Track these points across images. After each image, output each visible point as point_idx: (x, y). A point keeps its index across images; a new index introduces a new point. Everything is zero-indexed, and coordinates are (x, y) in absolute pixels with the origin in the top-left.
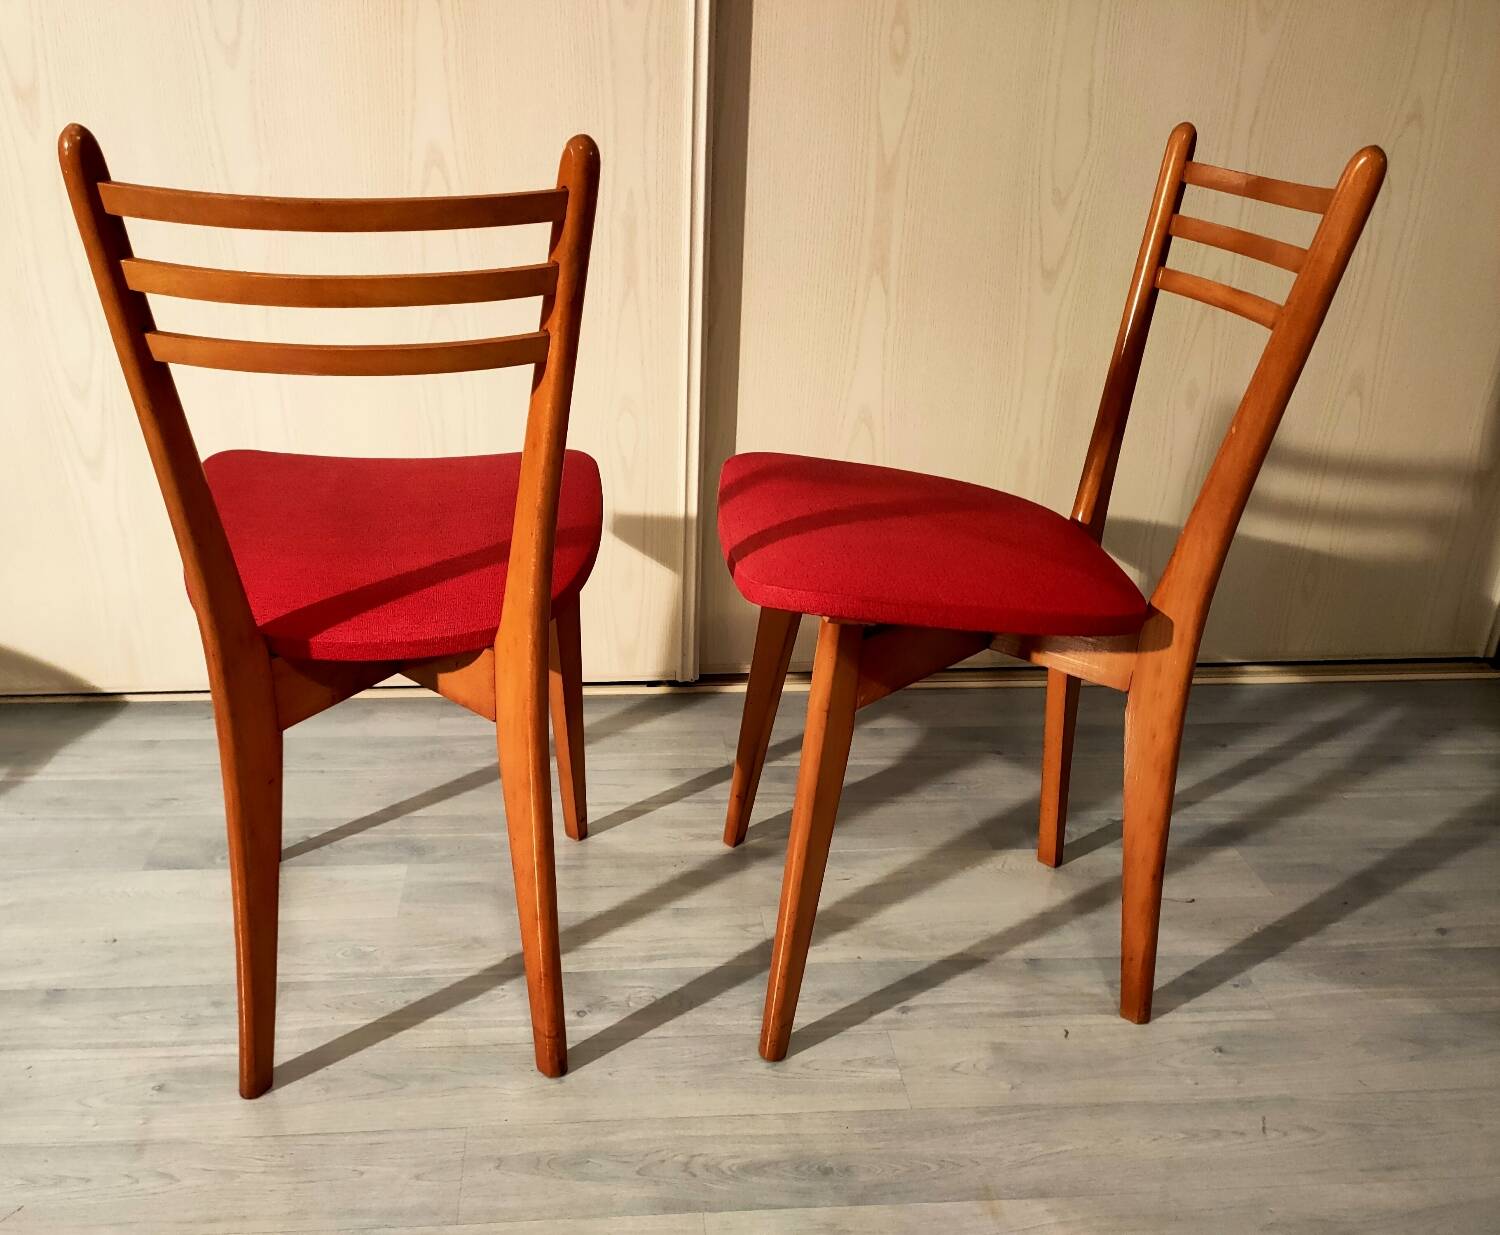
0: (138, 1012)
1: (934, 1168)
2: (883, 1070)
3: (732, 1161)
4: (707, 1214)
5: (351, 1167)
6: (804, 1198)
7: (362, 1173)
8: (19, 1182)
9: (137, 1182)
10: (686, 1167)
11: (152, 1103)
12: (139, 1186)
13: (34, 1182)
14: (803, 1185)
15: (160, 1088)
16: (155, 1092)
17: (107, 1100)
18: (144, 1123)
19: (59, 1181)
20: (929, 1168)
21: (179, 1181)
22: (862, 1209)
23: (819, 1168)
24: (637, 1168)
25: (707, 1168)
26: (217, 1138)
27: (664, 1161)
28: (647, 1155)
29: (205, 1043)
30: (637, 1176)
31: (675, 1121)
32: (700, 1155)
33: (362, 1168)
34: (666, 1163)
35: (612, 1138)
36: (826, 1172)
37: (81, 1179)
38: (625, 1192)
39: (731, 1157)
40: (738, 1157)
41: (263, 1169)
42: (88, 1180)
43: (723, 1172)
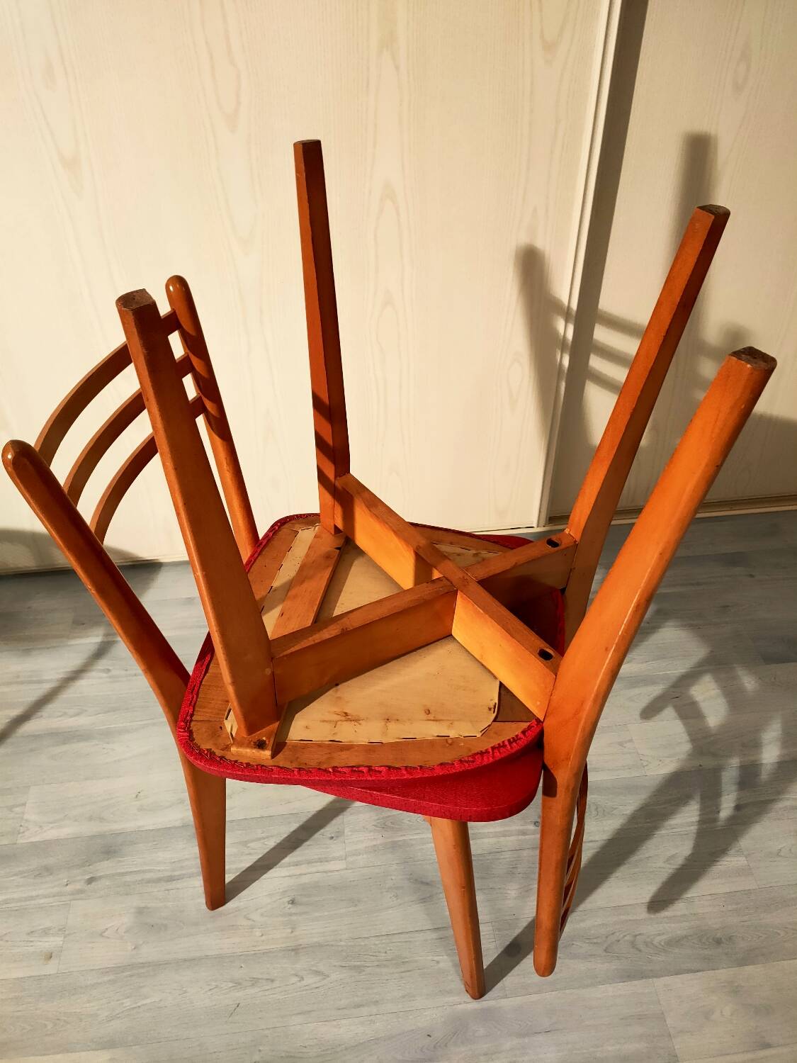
0: (259, 839)
1: (782, 934)
2: (736, 859)
3: (658, 939)
4: (655, 979)
5: (430, 958)
6: (709, 963)
7: (438, 962)
8: (231, 985)
9: (302, 979)
10: (633, 944)
11: (291, 915)
12: (304, 983)
13: (240, 984)
14: (706, 952)
15: (293, 902)
16: (290, 905)
17: (262, 915)
18: (292, 932)
19: (255, 982)
20: (779, 934)
21: (328, 976)
22: (747, 968)
23: (713, 939)
24: (604, 948)
25: (646, 944)
26: (341, 941)
27: (619, 941)
28: (607, 937)
29: (309, 862)
30: (605, 954)
31: (618, 909)
32: (640, 934)
33: (436, 958)
34: (621, 942)
35: (582, 925)
36: (718, 942)
37: (267, 979)
38: (602, 967)
39: (659, 935)
40: (663, 934)
41: (376, 963)
42: (272, 981)
43: (656, 947)
